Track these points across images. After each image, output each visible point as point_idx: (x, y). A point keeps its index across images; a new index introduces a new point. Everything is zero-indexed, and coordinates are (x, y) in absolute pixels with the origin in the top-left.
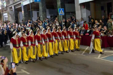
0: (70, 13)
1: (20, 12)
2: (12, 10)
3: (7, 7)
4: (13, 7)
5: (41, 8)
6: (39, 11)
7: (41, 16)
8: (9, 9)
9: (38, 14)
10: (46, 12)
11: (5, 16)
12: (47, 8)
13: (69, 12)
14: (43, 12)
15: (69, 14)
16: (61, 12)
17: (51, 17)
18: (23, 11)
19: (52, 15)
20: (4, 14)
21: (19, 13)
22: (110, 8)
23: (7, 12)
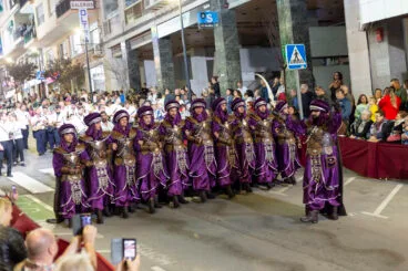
0: (328, 60)
1: (146, 62)
2: (121, 56)
3: (102, 44)
4: (123, 45)
5: (220, 45)
6: (212, 55)
7: (222, 75)
8: (108, 53)
9: (210, 65)
10: (238, 58)
11: (97, 78)
13: (325, 58)
14: (228, 58)
15: (325, 64)
16: (293, 57)
18: (157, 59)
19: (262, 70)
20: (93, 71)
21: (143, 65)
23: (101, 63)
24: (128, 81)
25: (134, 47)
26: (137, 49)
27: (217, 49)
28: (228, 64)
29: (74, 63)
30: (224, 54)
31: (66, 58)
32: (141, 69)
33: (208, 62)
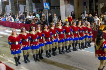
0: (55, 7)
7: (28, 10)
10: (32, 5)
12: (34, 2)
13: (54, 7)
15: (54, 8)
16: (46, 6)
17: (37, 10)
19: (39, 9)
22: (92, 4)
24: (2, 10)
25: (3, 1)
26: (4, 2)
27: (26, 3)
28: (29, 7)
30: (28, 4)
32: (5, 7)
33: (24, 6)
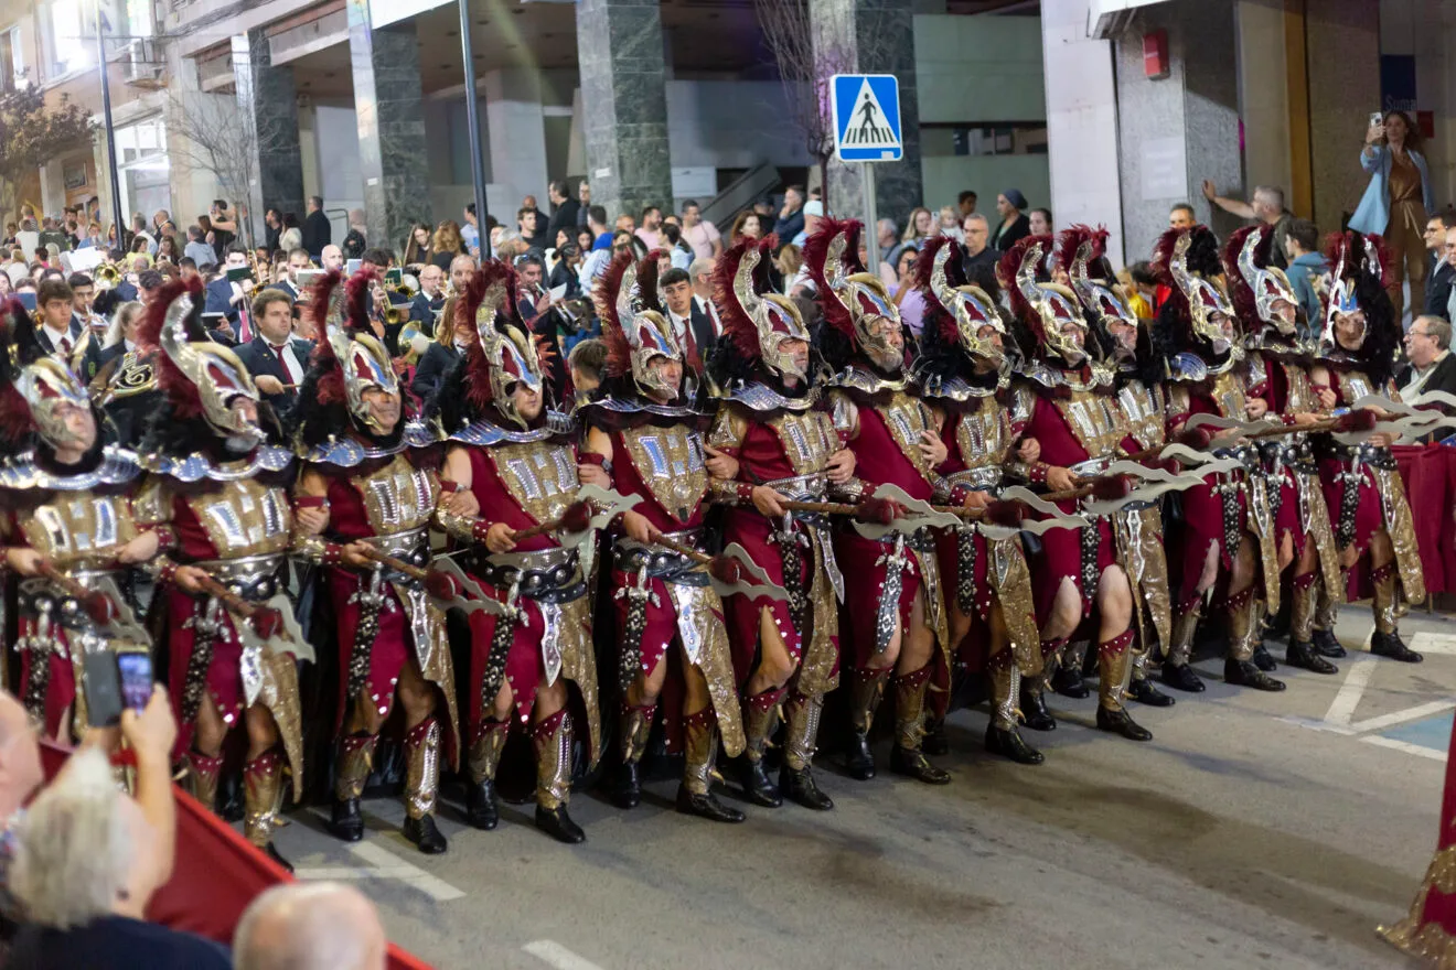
0: (975, 136)
1: (325, 115)
2: (228, 90)
3: (160, 42)
4: (241, 46)
5: (595, 62)
6: (567, 99)
7: (603, 173)
8: (183, 75)
10: (659, 113)
11: (140, 165)
12: (684, 66)
13: (963, 128)
14: (624, 112)
15: (964, 149)
16: (856, 120)
17: (725, 177)
18: (366, 104)
19: (744, 159)
20: (124, 138)
21: (313, 128)
23: (156, 111)
24: (255, 182)
25: (279, 57)
26: (288, 66)
27: (585, 76)
28: (623, 135)
29: (52, 107)
30: (609, 99)
31: (21, 84)
32: (306, 138)
33: (549, 122)
